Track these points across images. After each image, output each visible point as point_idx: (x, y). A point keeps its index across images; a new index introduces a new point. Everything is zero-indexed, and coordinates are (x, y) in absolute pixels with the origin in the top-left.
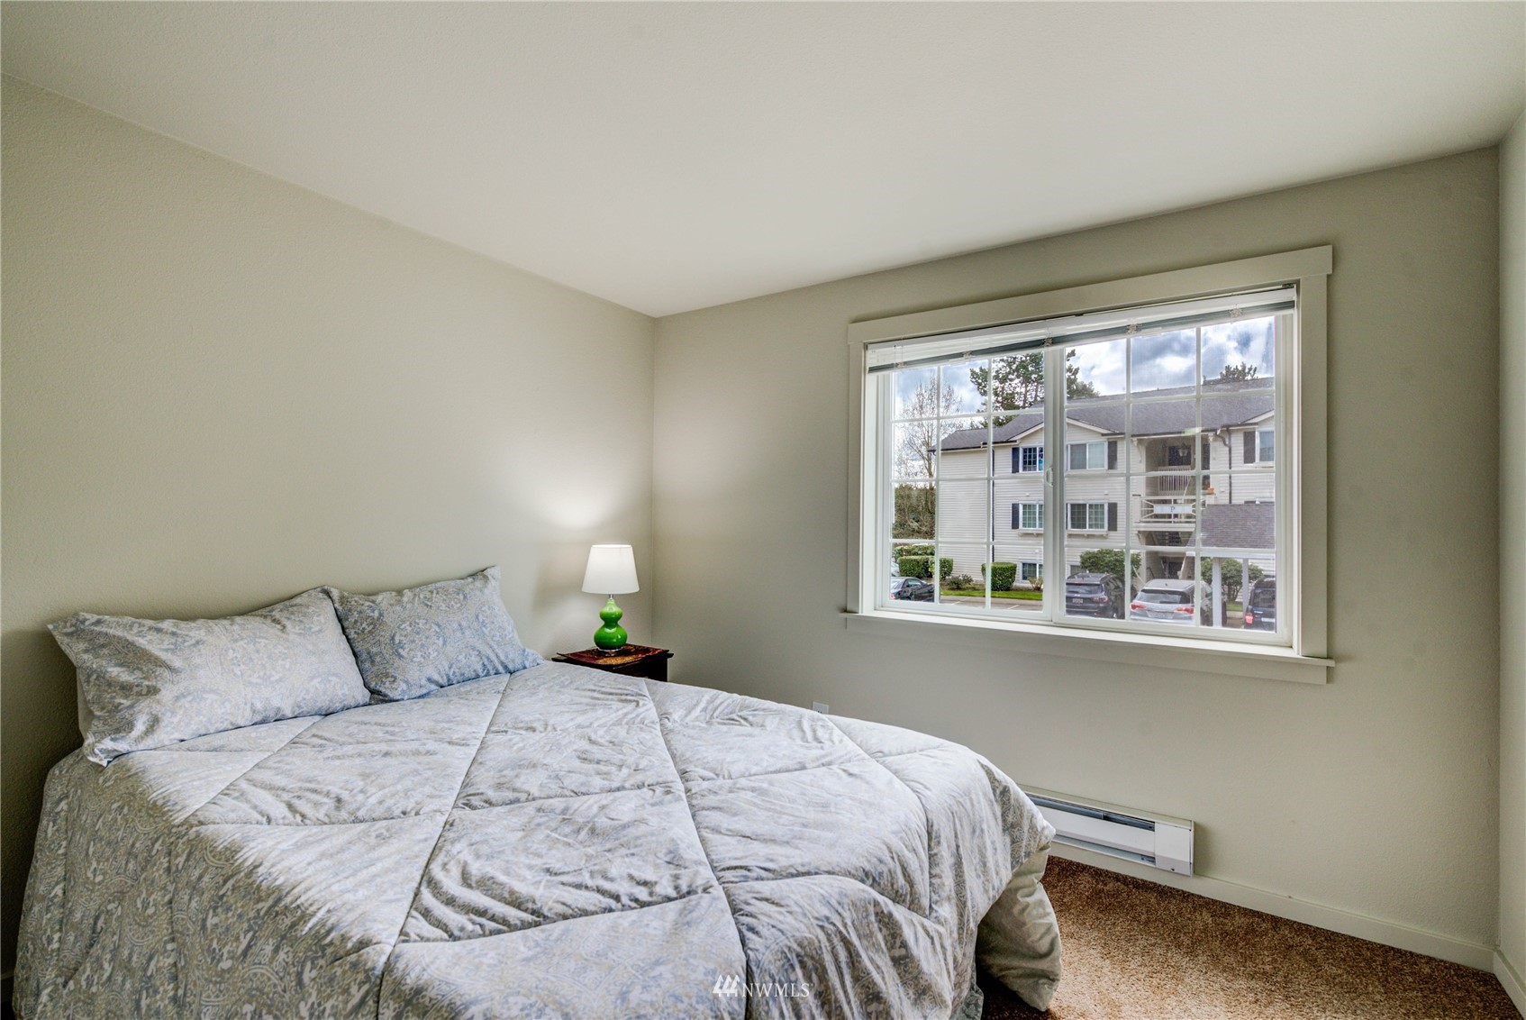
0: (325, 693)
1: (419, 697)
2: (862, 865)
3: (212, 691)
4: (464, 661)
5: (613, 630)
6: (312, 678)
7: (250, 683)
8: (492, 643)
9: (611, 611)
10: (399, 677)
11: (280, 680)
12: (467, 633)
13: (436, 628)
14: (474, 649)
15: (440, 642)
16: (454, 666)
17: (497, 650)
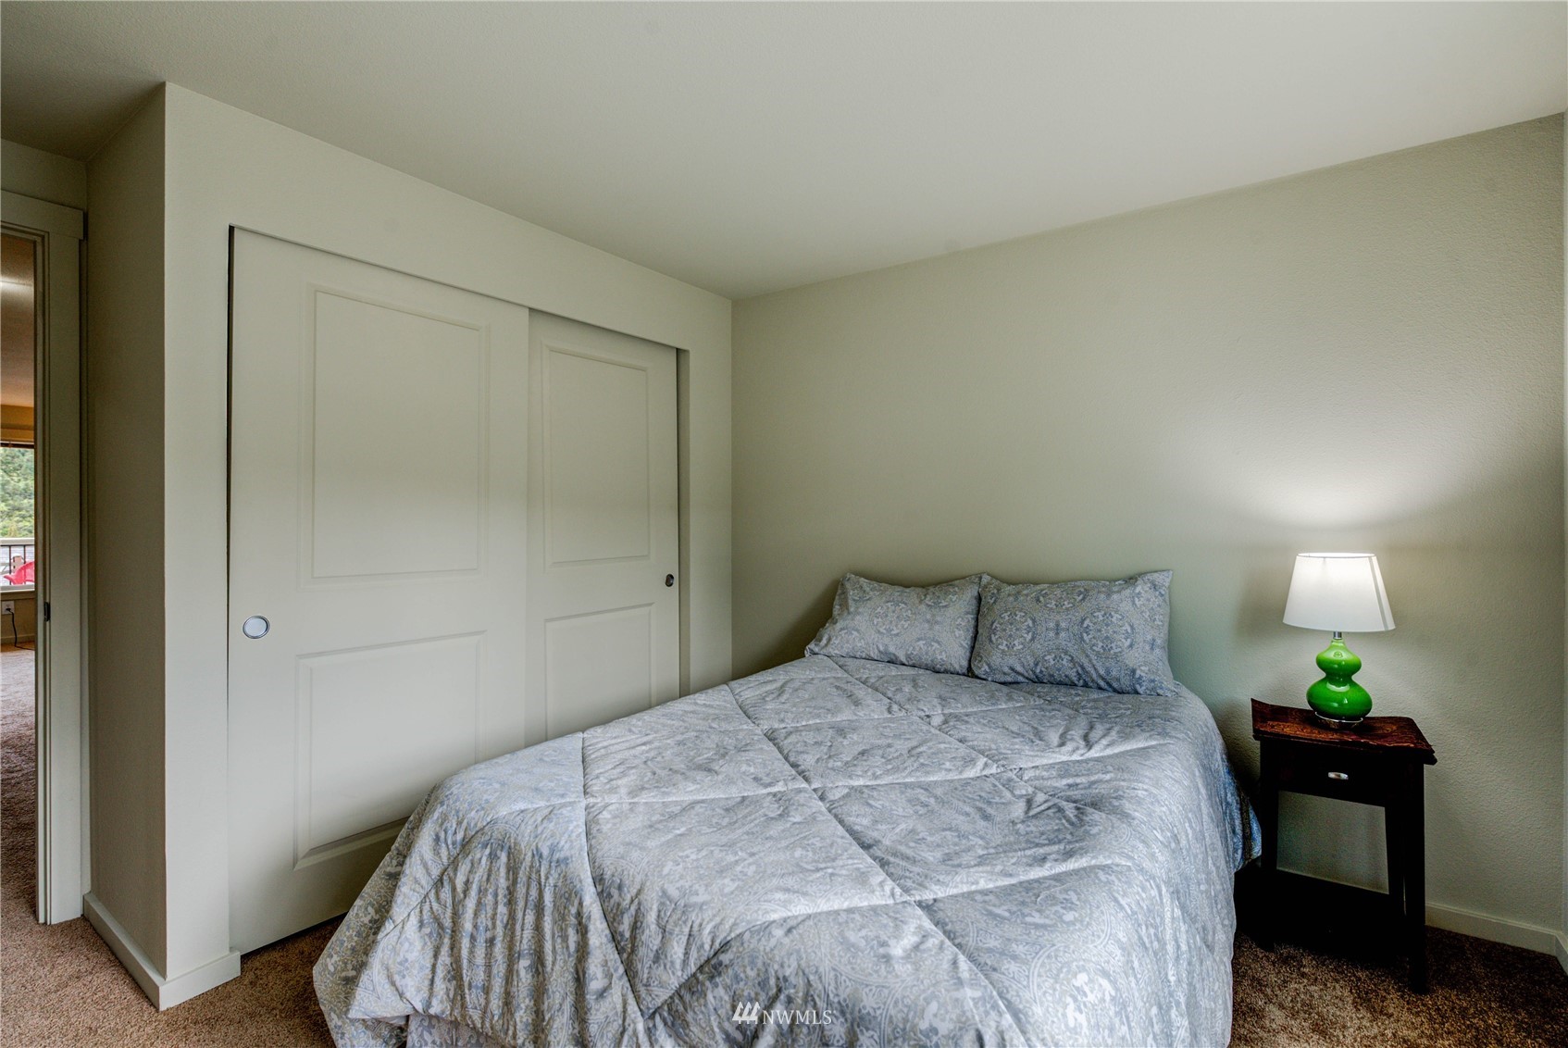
0: (927, 654)
1: (1003, 683)
2: (606, 869)
3: (858, 631)
4: (1052, 662)
5: (1343, 689)
6: (919, 639)
7: (879, 631)
8: (1089, 652)
9: (1338, 658)
10: (985, 659)
11: (897, 635)
12: (1063, 634)
13: (1030, 623)
14: (1066, 653)
15: (1029, 637)
16: (1040, 664)
17: (1095, 662)
